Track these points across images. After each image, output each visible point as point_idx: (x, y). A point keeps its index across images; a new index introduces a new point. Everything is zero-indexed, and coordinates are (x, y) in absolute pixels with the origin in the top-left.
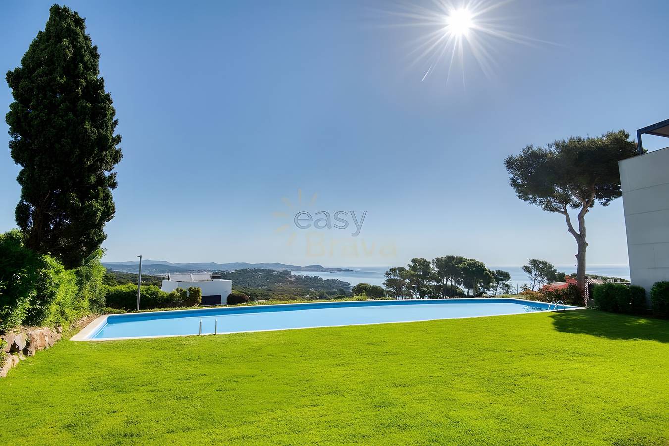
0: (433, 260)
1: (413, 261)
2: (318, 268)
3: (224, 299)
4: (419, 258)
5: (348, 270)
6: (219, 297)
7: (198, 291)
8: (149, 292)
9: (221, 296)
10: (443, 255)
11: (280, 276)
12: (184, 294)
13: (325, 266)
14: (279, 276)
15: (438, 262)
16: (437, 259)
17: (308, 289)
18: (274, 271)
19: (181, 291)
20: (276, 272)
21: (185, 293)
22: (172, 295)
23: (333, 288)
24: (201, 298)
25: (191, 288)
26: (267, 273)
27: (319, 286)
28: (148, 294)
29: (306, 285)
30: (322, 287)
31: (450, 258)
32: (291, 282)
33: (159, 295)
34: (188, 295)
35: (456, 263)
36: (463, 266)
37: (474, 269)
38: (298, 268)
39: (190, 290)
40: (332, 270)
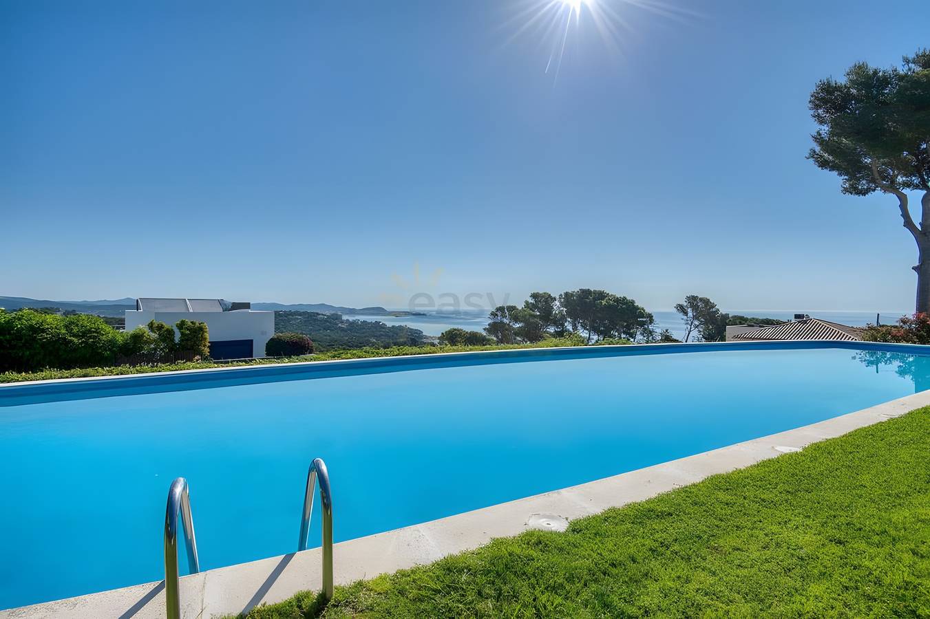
0: (561, 295)
1: (534, 296)
2: (379, 311)
3: (259, 348)
4: (541, 293)
5: (418, 315)
6: (249, 343)
7: (201, 329)
8: (75, 330)
9: (252, 341)
10: (574, 288)
11: (328, 321)
12: (166, 335)
13: (388, 308)
14: (326, 321)
15: (568, 298)
16: (566, 294)
17: (367, 338)
18: (318, 314)
19: (160, 327)
20: (321, 316)
21: (170, 332)
22: (137, 338)
23: (401, 337)
24: (208, 344)
25: (183, 323)
26: (308, 318)
27: (382, 335)
28: (74, 336)
29: (363, 333)
30: (386, 335)
31: (585, 293)
32: (342, 330)
33: (104, 338)
34: (177, 337)
35: (595, 299)
36: (607, 302)
37: (624, 306)
38: (352, 311)
39: (181, 326)
40: (397, 314)
